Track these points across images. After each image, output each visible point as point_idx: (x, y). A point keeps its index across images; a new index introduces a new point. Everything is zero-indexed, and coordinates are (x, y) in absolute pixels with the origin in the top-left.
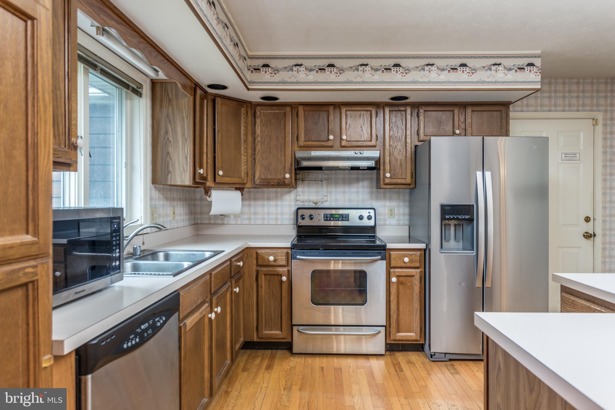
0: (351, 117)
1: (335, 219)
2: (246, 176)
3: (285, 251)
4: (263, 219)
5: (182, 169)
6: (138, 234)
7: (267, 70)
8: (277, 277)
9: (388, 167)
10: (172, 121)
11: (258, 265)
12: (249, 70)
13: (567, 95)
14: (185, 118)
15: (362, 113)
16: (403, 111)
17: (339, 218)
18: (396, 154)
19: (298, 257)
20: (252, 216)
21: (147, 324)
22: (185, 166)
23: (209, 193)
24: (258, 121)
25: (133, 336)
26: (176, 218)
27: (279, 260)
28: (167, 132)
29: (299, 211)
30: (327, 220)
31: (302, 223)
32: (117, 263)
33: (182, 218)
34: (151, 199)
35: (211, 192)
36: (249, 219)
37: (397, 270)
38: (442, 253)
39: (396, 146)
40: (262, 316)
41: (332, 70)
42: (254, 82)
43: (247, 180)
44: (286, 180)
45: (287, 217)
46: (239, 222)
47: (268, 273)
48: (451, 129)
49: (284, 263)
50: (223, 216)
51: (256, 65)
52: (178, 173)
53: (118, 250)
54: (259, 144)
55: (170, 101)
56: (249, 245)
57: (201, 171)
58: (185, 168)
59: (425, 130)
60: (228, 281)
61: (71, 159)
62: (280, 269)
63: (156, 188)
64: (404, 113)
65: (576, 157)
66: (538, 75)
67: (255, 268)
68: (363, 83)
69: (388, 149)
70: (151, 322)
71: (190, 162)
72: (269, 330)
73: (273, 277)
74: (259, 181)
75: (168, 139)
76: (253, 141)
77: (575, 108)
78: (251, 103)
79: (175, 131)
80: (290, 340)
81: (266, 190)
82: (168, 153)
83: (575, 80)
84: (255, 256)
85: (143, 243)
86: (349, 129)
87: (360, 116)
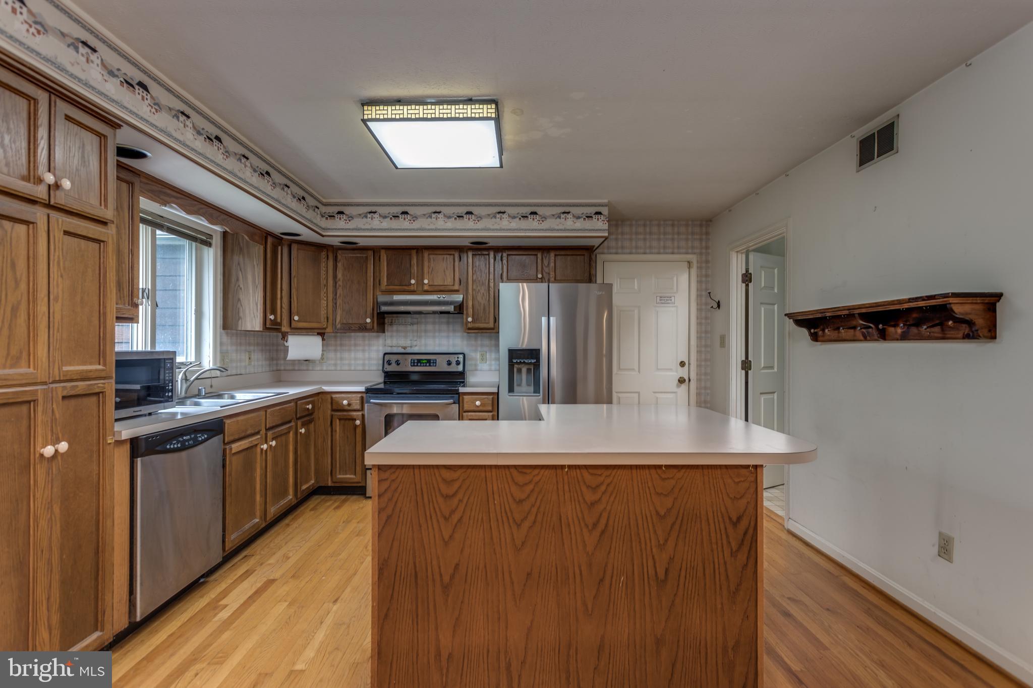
0: (434, 260)
1: (422, 365)
2: (326, 320)
3: (360, 395)
4: (350, 365)
5: (252, 315)
6: (199, 377)
7: (342, 217)
8: (351, 422)
9: (470, 311)
10: (242, 270)
11: (333, 410)
12: (323, 216)
13: (662, 236)
14: (256, 266)
15: (445, 256)
16: (487, 255)
17: (426, 363)
18: (479, 298)
19: (371, 401)
20: (339, 362)
21: (189, 437)
22: (255, 312)
23: (286, 338)
24: (339, 265)
25: (175, 442)
26: (253, 363)
27: (354, 405)
28: (238, 280)
29: (386, 356)
30: (414, 366)
31: (389, 368)
32: (170, 394)
33: (260, 363)
34: (221, 344)
35: (288, 337)
36: (335, 365)
37: (470, 414)
38: (510, 396)
39: (479, 290)
40: (336, 461)
41: (406, 217)
42: (329, 229)
43: (327, 325)
44: (367, 325)
45: (375, 362)
46: (325, 368)
47: (342, 418)
48: (535, 273)
49: (358, 407)
50: (307, 362)
51: (331, 212)
52: (248, 319)
53: (170, 384)
54: (340, 288)
55: (241, 249)
56: (323, 389)
57: (272, 317)
58: (255, 314)
59: (509, 274)
60: (293, 421)
61: (133, 315)
62: (355, 413)
63: (227, 334)
64: (488, 256)
65: (671, 300)
66: (606, 223)
67: (329, 412)
68: (436, 230)
69: (471, 293)
70: (193, 436)
71: (260, 309)
72: (343, 475)
73: (347, 422)
74: (339, 325)
75: (239, 286)
76: (334, 284)
77: (670, 251)
78: (332, 246)
79: (245, 278)
80: (364, 485)
81: (353, 334)
82: (239, 300)
83: (670, 223)
84: (329, 400)
85: (211, 386)
86: (432, 272)
87: (443, 259)
